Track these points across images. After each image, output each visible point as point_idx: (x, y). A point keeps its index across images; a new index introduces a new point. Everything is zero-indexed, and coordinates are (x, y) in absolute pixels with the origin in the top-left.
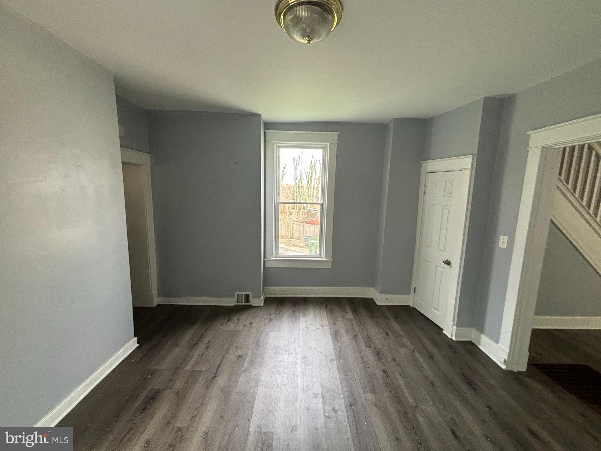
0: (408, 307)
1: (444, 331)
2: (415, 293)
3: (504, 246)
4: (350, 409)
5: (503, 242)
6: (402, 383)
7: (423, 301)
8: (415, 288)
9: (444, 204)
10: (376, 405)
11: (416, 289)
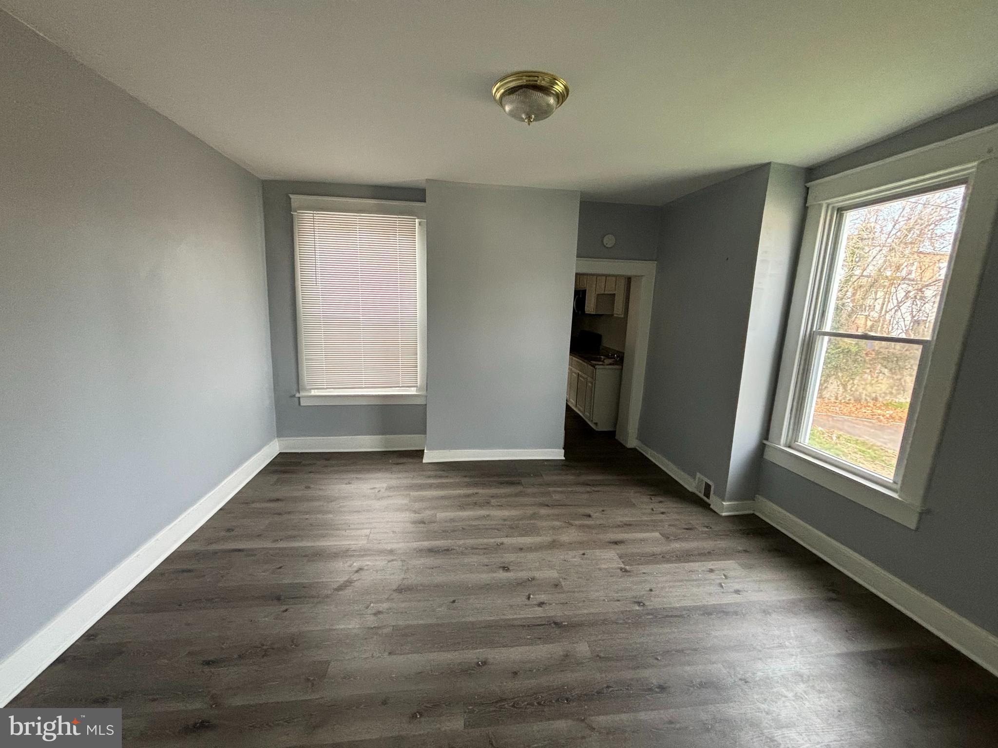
10: (567, 656)
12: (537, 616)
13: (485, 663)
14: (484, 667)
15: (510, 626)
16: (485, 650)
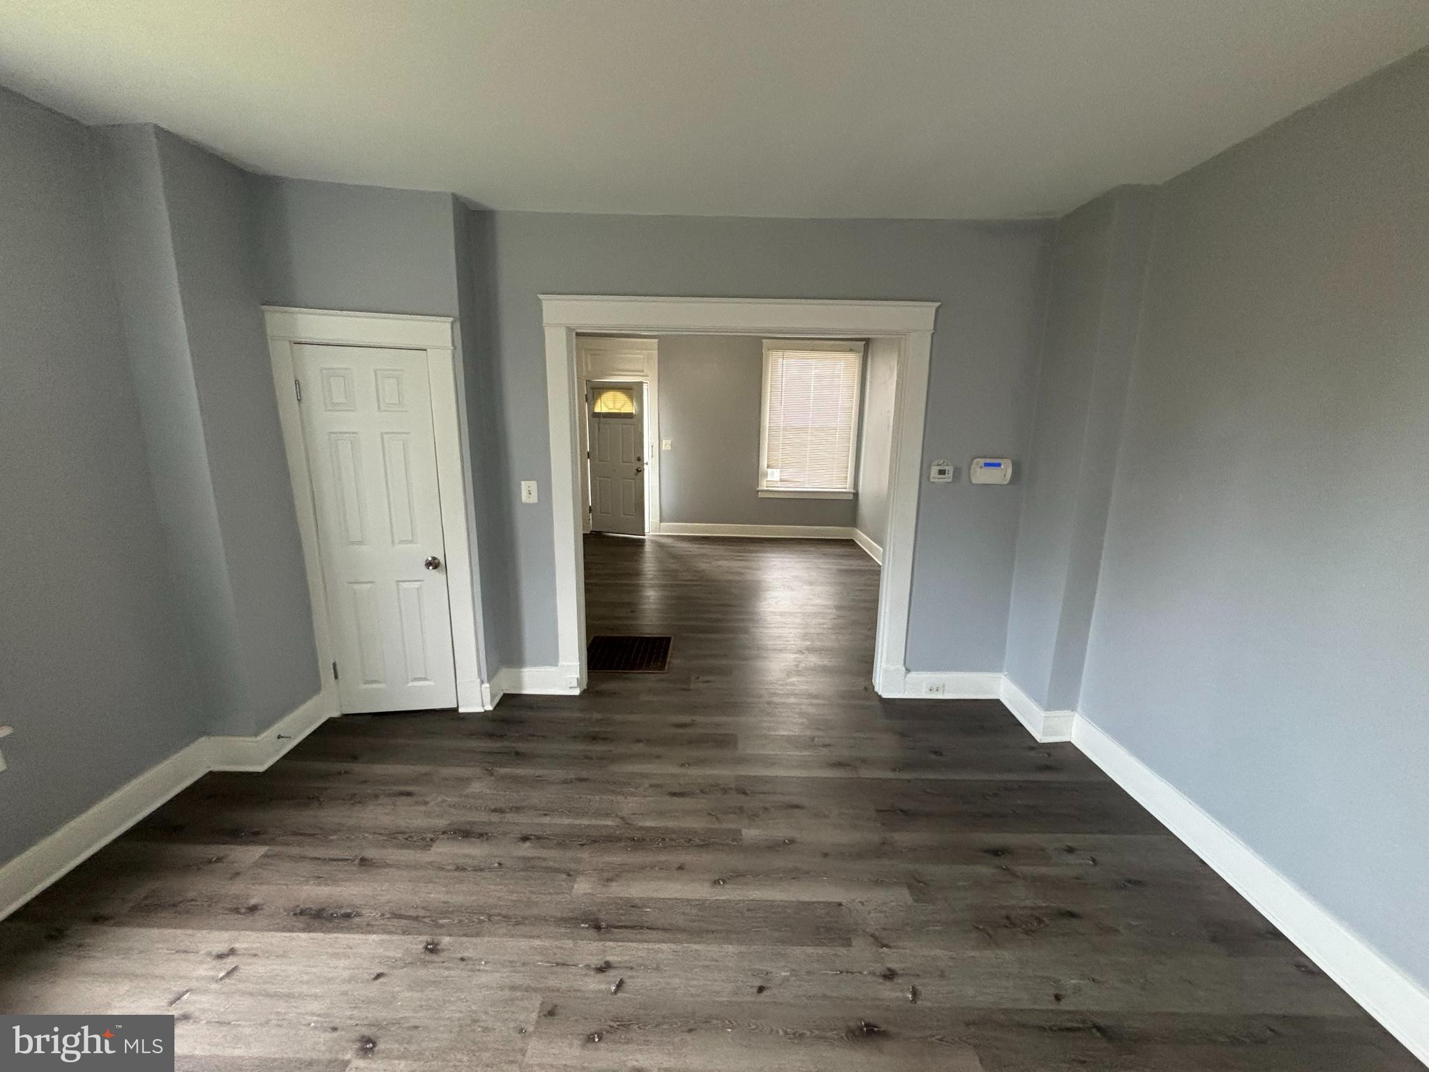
0: (330, 723)
1: (461, 710)
2: (336, 677)
3: (534, 499)
4: (607, 932)
5: (527, 492)
6: (566, 821)
7: (376, 682)
8: (334, 665)
9: (383, 431)
10: (609, 880)
11: (338, 668)
12: (620, 944)
13: (716, 882)
14: (717, 878)
15: (669, 931)
16: (714, 898)
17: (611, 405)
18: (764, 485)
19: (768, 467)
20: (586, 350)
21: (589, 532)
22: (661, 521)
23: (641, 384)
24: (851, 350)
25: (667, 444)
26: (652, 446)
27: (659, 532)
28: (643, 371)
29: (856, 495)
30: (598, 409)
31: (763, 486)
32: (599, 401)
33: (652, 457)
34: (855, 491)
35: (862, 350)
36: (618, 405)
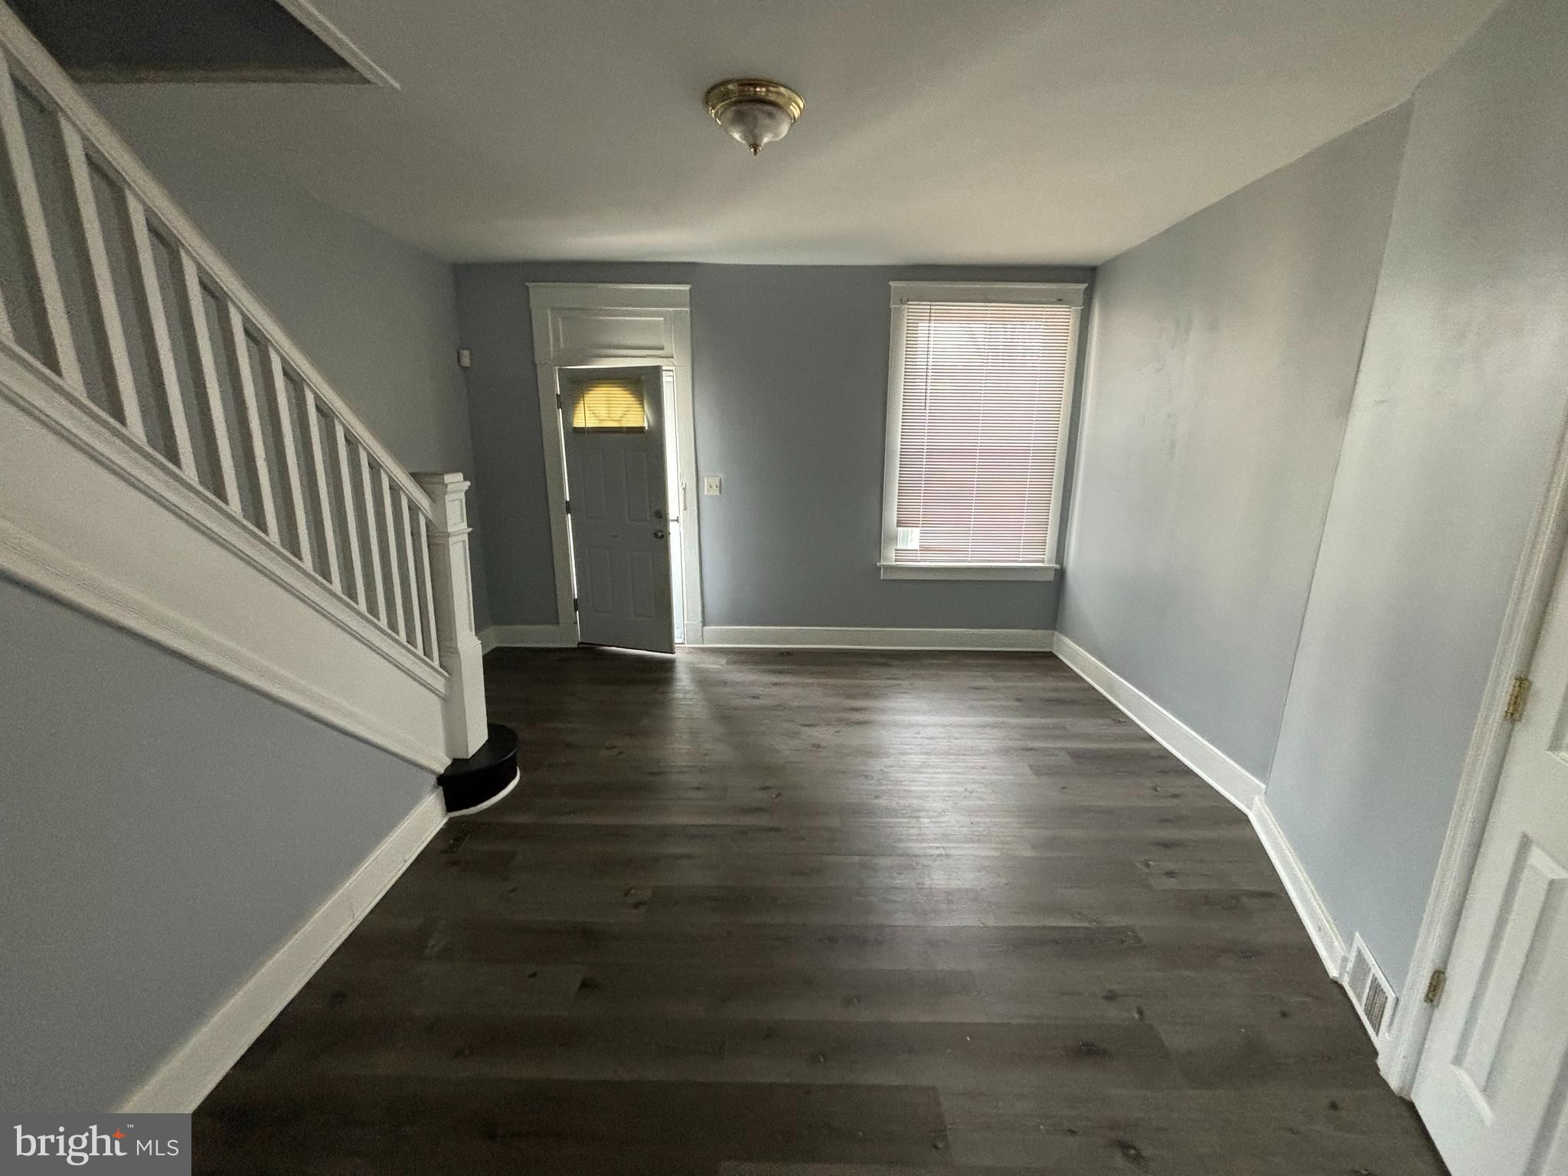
17: (602, 412)
18: (890, 557)
19: (899, 524)
20: (553, 309)
21: (575, 646)
22: (704, 624)
23: (657, 370)
24: (1060, 301)
25: (710, 487)
26: (684, 489)
27: (703, 643)
28: (662, 349)
29: (1061, 574)
30: (579, 422)
31: (887, 559)
32: (581, 406)
33: (685, 509)
34: (1058, 566)
35: (1080, 299)
36: (617, 413)
